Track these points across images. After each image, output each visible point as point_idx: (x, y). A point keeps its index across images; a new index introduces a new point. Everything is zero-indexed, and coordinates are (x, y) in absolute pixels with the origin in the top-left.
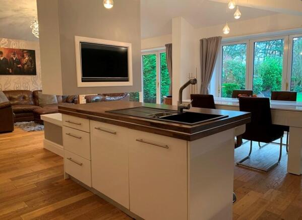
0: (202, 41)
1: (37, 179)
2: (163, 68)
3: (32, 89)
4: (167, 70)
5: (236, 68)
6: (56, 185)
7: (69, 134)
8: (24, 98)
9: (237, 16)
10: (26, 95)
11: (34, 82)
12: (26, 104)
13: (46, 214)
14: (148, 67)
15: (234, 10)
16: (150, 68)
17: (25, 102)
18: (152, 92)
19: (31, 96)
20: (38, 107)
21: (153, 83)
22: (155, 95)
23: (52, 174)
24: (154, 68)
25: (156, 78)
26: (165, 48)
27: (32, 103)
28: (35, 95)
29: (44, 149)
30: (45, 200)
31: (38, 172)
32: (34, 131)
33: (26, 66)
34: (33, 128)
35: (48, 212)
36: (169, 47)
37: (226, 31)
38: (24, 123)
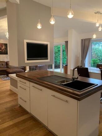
0: (82, 40)
1: (6, 106)
2: (63, 51)
3: (6, 60)
4: (65, 52)
5: (97, 51)
6: (14, 109)
7: (20, 87)
8: (2, 65)
9: (100, 29)
10: (3, 64)
11: (7, 58)
12: (3, 68)
13: (9, 126)
14: (57, 50)
15: (99, 27)
16: (57, 51)
17: (3, 66)
18: (58, 62)
19: (5, 64)
20: (8, 69)
21: (59, 58)
22: (60, 63)
23: (13, 103)
24: (59, 51)
25: (60, 55)
26: (65, 43)
27: (6, 67)
28: (7, 63)
29: (10, 90)
30: (9, 118)
31: (7, 102)
32: (6, 80)
33: (3, 50)
34: (6, 79)
35: (10, 125)
36: (67, 42)
37: (94, 37)
38: (2, 76)
